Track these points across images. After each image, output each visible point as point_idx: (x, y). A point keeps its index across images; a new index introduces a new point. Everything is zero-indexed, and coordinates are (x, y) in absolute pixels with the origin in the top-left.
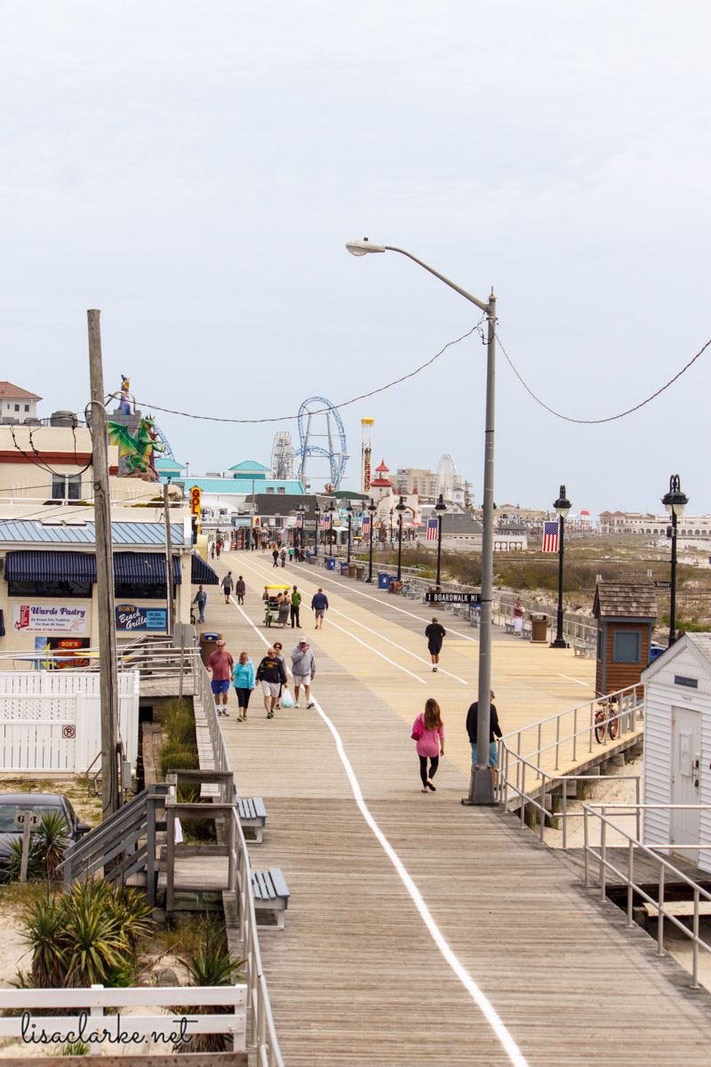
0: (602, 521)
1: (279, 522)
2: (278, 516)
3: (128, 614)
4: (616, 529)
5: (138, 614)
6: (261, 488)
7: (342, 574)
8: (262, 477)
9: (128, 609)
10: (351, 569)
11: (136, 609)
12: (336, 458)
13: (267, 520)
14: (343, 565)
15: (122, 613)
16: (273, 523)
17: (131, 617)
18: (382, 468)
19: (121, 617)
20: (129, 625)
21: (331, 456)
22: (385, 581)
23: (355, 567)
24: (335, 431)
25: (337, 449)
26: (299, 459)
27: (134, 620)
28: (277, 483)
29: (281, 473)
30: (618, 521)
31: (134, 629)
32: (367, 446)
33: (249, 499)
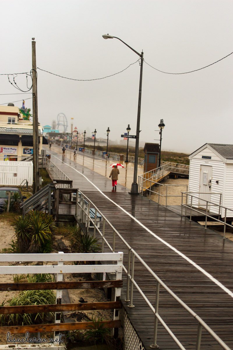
1: (54, 138)
2: (54, 137)
3: (27, 150)
5: (29, 150)
6: (50, 131)
7: (70, 148)
8: (50, 129)
9: (27, 149)
10: (72, 147)
11: (29, 149)
12: (65, 126)
13: (51, 138)
14: (70, 146)
15: (25, 150)
16: (52, 138)
17: (28, 151)
18: (76, 128)
19: (25, 151)
20: (27, 153)
21: (64, 126)
22: (80, 149)
23: (73, 147)
24: (65, 120)
25: (66, 124)
26: (57, 126)
27: (28, 152)
28: (53, 130)
29: (54, 128)
31: (28, 154)
32: (72, 124)
33: (47, 133)
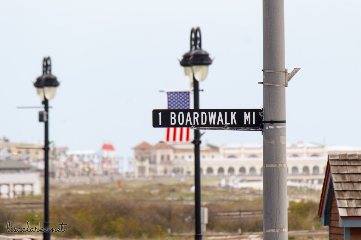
0: (136, 157)
4: (160, 168)
30: (162, 157)
